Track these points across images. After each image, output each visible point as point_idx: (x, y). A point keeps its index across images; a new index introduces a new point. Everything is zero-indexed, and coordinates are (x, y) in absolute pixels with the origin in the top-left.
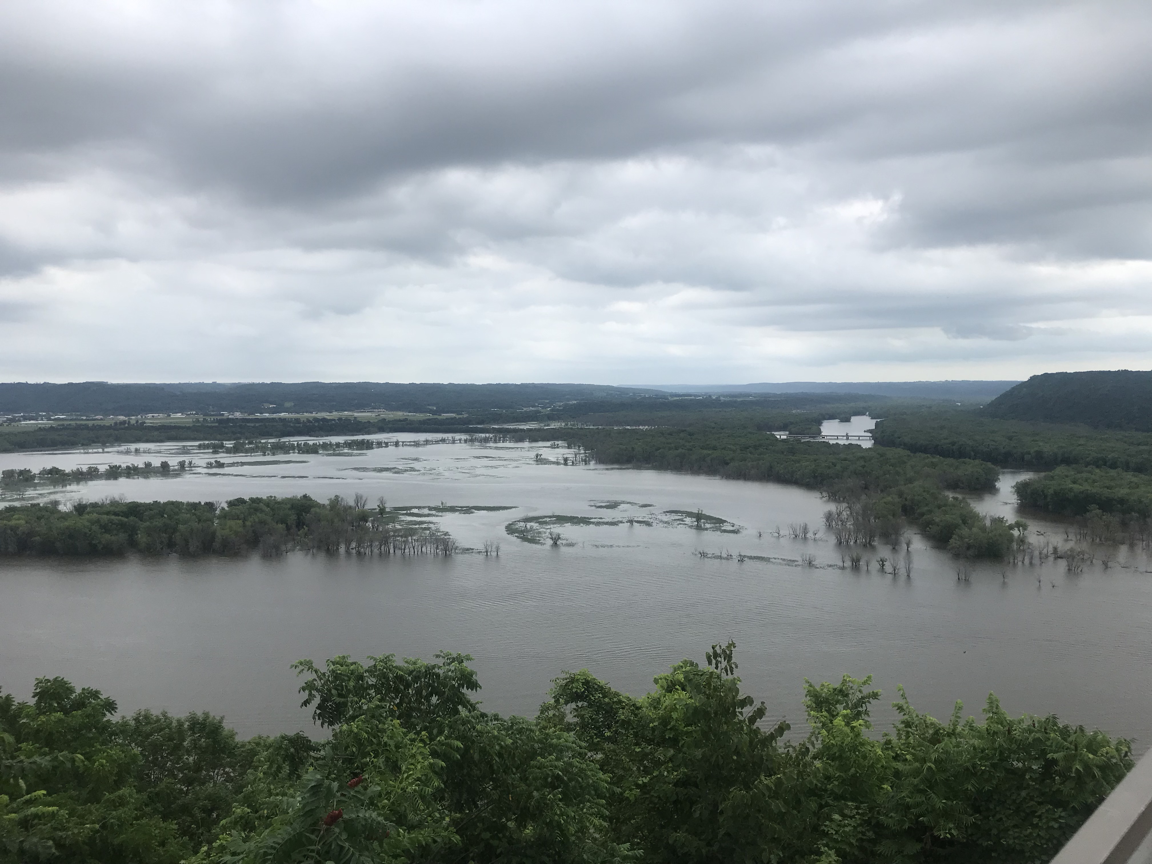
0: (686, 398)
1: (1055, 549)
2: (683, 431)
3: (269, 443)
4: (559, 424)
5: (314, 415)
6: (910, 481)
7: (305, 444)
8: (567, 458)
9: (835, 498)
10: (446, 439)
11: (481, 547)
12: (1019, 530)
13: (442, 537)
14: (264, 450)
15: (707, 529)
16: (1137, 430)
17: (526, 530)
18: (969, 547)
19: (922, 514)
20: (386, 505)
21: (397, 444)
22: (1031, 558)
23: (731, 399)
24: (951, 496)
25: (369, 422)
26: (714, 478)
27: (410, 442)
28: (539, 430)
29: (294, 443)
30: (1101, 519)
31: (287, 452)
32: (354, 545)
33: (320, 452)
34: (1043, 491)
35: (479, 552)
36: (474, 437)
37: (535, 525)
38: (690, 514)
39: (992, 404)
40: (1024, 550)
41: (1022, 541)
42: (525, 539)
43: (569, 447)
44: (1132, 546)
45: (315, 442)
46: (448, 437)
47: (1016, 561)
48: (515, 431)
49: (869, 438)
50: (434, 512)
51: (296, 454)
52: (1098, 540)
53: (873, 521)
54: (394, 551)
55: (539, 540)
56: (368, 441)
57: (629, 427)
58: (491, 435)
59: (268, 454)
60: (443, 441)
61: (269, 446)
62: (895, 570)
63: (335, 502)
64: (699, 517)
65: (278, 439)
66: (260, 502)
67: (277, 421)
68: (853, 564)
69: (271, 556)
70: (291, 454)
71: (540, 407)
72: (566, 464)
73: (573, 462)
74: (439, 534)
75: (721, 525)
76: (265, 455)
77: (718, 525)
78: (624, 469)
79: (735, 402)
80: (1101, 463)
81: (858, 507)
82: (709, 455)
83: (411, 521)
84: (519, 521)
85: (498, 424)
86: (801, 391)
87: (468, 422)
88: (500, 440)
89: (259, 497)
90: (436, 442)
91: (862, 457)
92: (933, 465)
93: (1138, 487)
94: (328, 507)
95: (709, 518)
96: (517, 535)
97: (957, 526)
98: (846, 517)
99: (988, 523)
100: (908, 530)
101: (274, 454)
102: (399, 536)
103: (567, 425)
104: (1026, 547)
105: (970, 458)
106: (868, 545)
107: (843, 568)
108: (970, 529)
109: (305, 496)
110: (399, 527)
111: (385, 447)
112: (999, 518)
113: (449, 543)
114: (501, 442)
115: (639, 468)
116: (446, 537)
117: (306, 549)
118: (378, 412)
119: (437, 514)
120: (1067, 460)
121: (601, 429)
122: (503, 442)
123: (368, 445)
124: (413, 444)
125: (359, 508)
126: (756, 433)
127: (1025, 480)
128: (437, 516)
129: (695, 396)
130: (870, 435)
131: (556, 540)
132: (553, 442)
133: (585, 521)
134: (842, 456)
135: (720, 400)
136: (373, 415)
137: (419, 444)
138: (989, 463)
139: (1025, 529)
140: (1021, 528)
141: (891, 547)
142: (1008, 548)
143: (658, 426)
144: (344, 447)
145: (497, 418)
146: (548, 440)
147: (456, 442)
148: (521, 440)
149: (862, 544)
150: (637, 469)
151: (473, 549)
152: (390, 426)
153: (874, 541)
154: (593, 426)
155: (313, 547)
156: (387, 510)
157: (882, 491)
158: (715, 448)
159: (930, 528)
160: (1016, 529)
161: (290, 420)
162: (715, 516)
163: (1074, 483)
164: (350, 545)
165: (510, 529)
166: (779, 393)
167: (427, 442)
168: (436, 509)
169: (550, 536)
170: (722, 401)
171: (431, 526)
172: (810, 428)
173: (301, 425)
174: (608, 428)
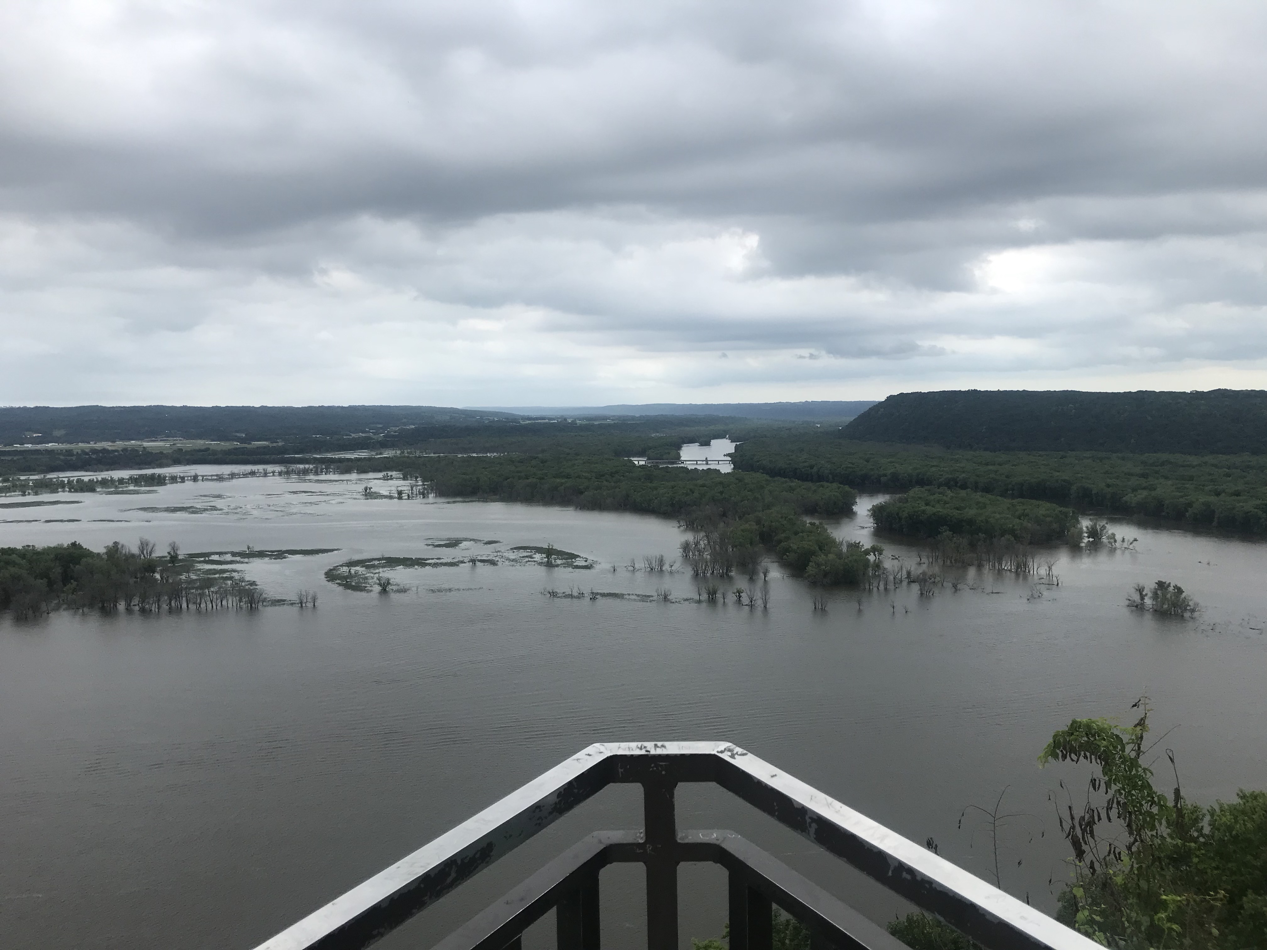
0: (539, 421)
1: (909, 573)
2: (535, 458)
3: (31, 480)
4: (394, 452)
5: (92, 445)
6: (768, 507)
7: (78, 481)
8: (401, 491)
9: (693, 527)
10: (256, 471)
11: (294, 598)
12: (875, 555)
13: (247, 587)
14: (23, 489)
15: (557, 566)
16: (986, 449)
17: (350, 576)
18: (826, 574)
19: (780, 541)
20: (179, 552)
21: (195, 478)
22: (886, 584)
23: (587, 422)
24: (808, 522)
25: (161, 453)
26: (567, 509)
27: (212, 476)
28: (369, 459)
29: (64, 479)
30: (951, 540)
31: (54, 491)
32: (136, 601)
33: (98, 490)
34: (898, 514)
35: (292, 604)
36: (291, 468)
37: (360, 569)
38: (539, 550)
39: (851, 425)
40: (879, 576)
41: (877, 566)
42: (348, 586)
43: (405, 478)
44: (980, 567)
45: (91, 478)
46: (258, 470)
47: (871, 587)
48: (340, 460)
49: (728, 462)
50: (238, 559)
51: (67, 493)
52: (949, 561)
53: (731, 550)
54: (188, 606)
55: (366, 587)
56: (159, 476)
57: (475, 455)
58: (311, 466)
59: (29, 494)
60: (253, 474)
61: (31, 484)
62: (751, 602)
63: (114, 551)
64: (549, 552)
65: (42, 476)
66: (13, 553)
67: (42, 454)
68: (709, 596)
69: (26, 618)
70: (60, 493)
71: (372, 433)
72: (400, 498)
73: (408, 496)
74: (243, 584)
75: (573, 560)
76: (26, 495)
77: (570, 560)
78: (468, 502)
79: (593, 425)
80: (953, 484)
81: (715, 536)
82: (562, 484)
83: (210, 570)
84: (342, 566)
85: (320, 453)
86: (660, 413)
87: (283, 451)
88: (322, 472)
89: (12, 546)
90: (244, 475)
91: (721, 483)
92: (791, 489)
93: (985, 507)
94: (105, 557)
95: (561, 554)
96: (338, 581)
97: (813, 553)
98: (703, 546)
99: (844, 549)
100: (765, 558)
101: (36, 494)
102: (193, 588)
103: (403, 453)
104: (881, 572)
105: (828, 481)
106: (725, 575)
107: (699, 602)
108: (827, 556)
109: (74, 544)
110: (194, 577)
111: (181, 482)
112: (855, 543)
113: (255, 595)
114: (324, 473)
115: (485, 500)
116: (251, 588)
117: (74, 606)
118: (175, 440)
119: (242, 560)
120: (922, 481)
121: (442, 457)
122: (326, 474)
123: (160, 481)
124: (216, 478)
125: (144, 557)
126: (613, 459)
127: (880, 503)
128: (242, 563)
129: (550, 419)
130: (730, 459)
131: (385, 587)
132: (385, 473)
133: (420, 562)
134: (700, 482)
135: (576, 424)
136: (168, 445)
137: (222, 478)
138: (846, 486)
139: (880, 554)
140: (876, 553)
141: (748, 577)
142: (864, 574)
143: (508, 453)
144: (129, 484)
145: (319, 446)
146: (380, 471)
147: (269, 475)
148: (348, 471)
149: (719, 576)
150: (483, 501)
151: (284, 601)
152: (187, 457)
153: (731, 571)
154: (434, 454)
155: (84, 606)
156: (180, 557)
157: (740, 518)
158: (568, 476)
159: (787, 556)
160: (872, 554)
161: (61, 452)
162: (567, 551)
163: (927, 504)
164: (131, 602)
165: (331, 575)
166: (637, 415)
167: (233, 476)
168: (242, 555)
169: (378, 581)
170: (578, 425)
171: (234, 574)
172: (669, 453)
173: (74, 458)
174: (451, 456)
